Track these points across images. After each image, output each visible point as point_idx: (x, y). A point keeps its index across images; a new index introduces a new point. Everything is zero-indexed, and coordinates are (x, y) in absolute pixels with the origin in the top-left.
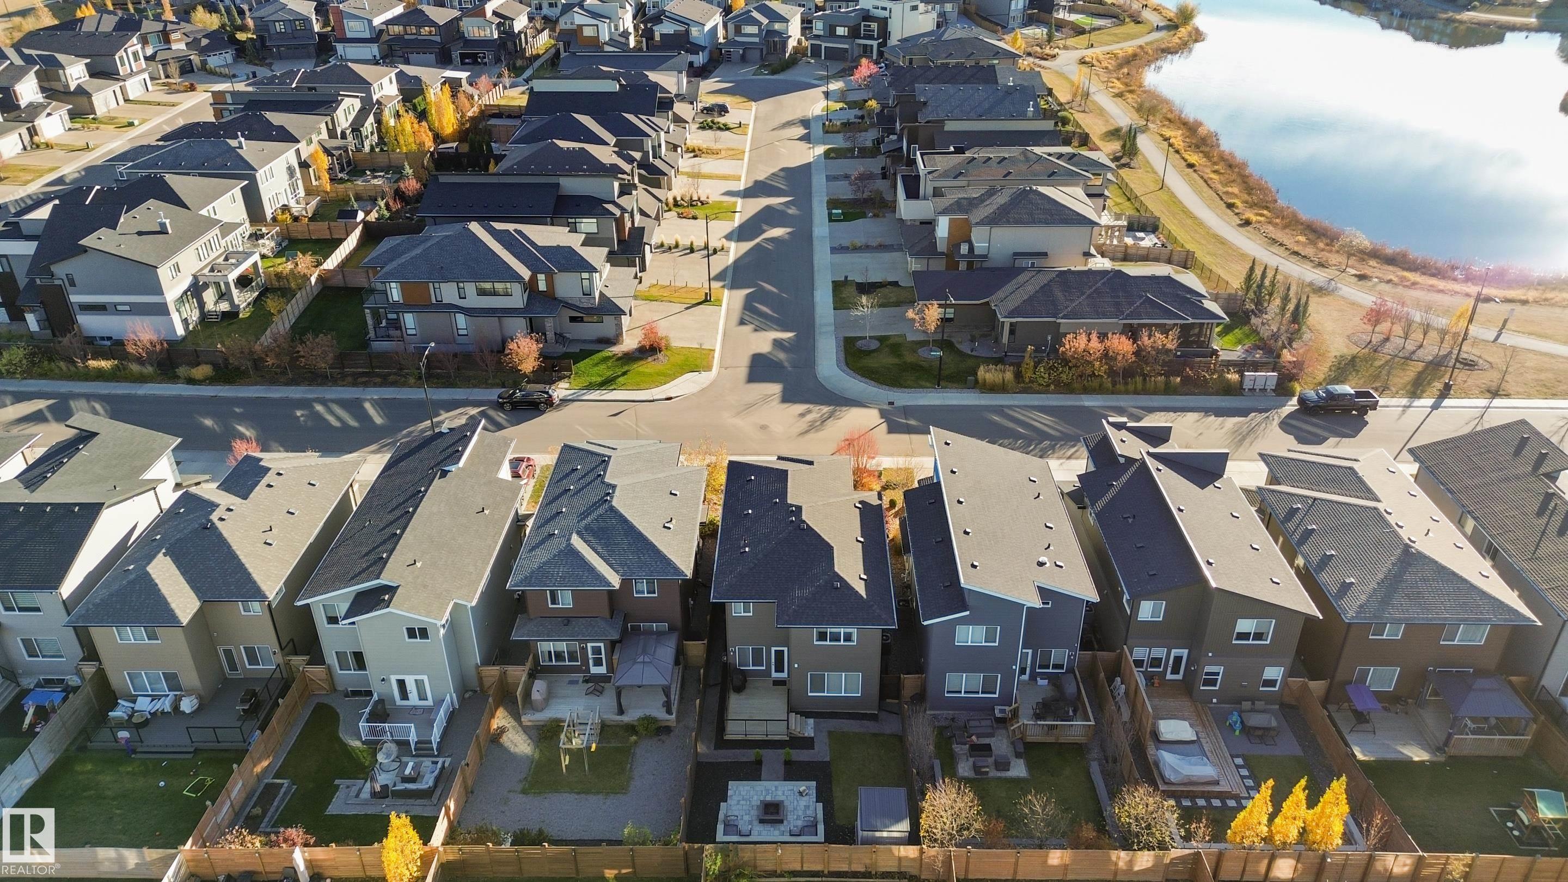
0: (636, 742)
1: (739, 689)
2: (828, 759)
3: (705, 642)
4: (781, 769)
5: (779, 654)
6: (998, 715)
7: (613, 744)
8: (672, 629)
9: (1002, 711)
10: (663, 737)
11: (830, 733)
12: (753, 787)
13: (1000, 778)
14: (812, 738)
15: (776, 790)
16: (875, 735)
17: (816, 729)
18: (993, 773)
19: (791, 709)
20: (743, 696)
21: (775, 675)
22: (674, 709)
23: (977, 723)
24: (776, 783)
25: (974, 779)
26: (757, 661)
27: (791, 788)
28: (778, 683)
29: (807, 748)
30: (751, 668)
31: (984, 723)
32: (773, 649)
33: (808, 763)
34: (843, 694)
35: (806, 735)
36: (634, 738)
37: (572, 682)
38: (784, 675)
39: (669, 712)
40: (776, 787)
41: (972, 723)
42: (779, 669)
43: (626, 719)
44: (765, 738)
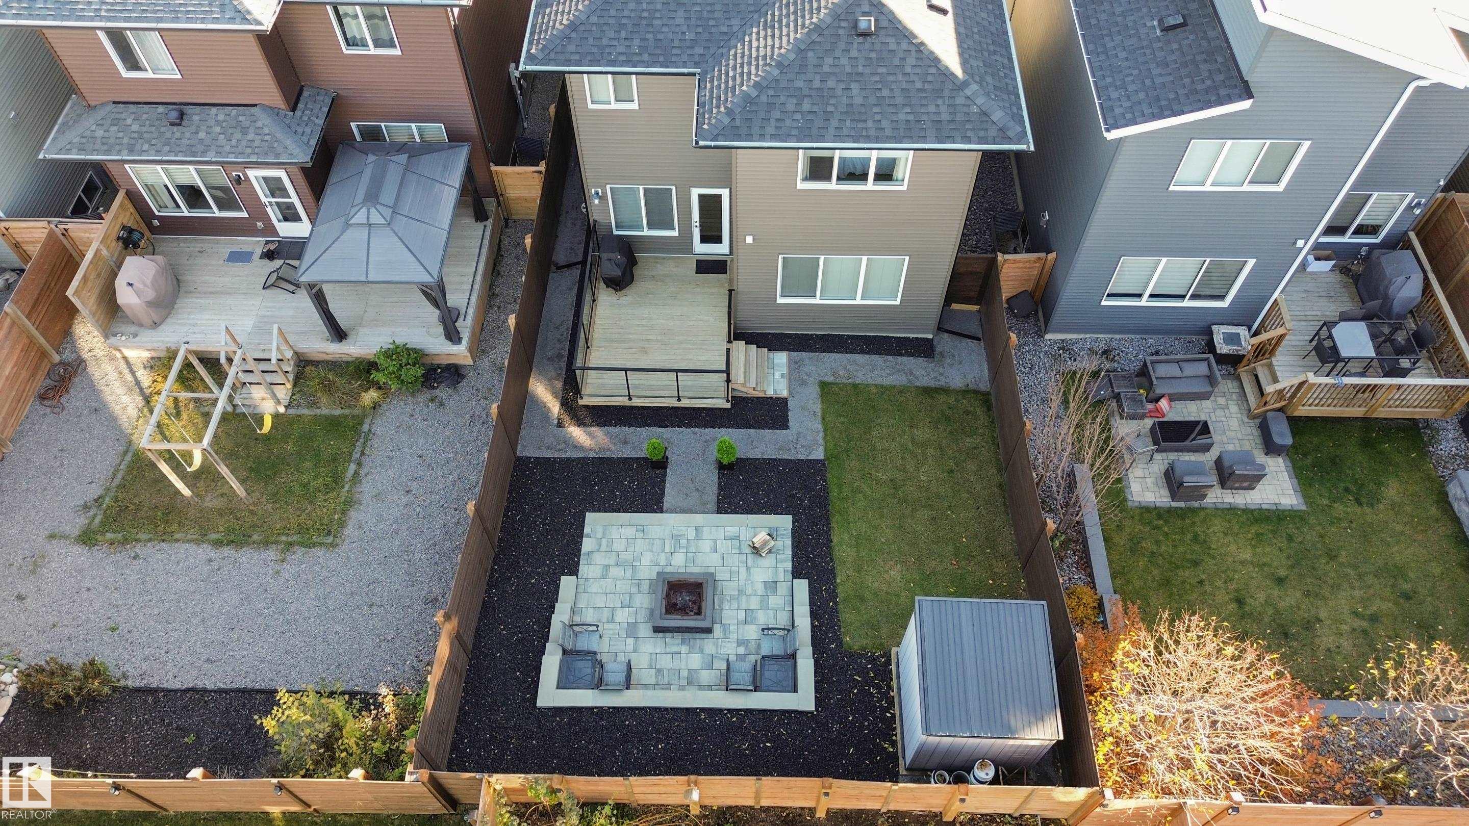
0: (375, 406)
1: (619, 283)
2: (818, 454)
3: (542, 167)
4: (710, 480)
5: (710, 206)
6: (1223, 348)
7: (325, 410)
8: (455, 137)
9: (1233, 339)
10: (442, 392)
11: (824, 386)
12: (642, 529)
13: (1232, 510)
14: (784, 401)
15: (697, 537)
16: (928, 391)
17: (794, 376)
18: (1217, 497)
19: (737, 334)
20: (627, 297)
21: (701, 249)
22: (465, 327)
23: (1173, 370)
24: (699, 518)
25: (1170, 510)
26: (659, 218)
27: (732, 531)
28: (709, 267)
29: (773, 426)
30: (646, 232)
31: (1191, 369)
32: (695, 192)
33: (773, 464)
34: (858, 301)
35: (770, 393)
36: (372, 395)
37: (239, 257)
38: (721, 249)
39: (452, 336)
40: (697, 530)
41: (1162, 370)
42: (711, 235)
43: (351, 349)
44: (674, 403)
